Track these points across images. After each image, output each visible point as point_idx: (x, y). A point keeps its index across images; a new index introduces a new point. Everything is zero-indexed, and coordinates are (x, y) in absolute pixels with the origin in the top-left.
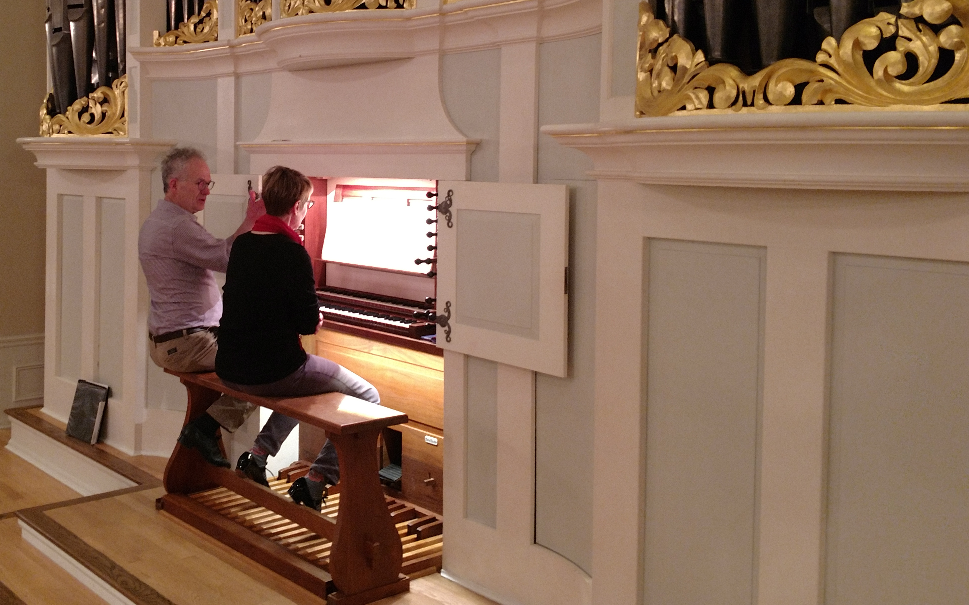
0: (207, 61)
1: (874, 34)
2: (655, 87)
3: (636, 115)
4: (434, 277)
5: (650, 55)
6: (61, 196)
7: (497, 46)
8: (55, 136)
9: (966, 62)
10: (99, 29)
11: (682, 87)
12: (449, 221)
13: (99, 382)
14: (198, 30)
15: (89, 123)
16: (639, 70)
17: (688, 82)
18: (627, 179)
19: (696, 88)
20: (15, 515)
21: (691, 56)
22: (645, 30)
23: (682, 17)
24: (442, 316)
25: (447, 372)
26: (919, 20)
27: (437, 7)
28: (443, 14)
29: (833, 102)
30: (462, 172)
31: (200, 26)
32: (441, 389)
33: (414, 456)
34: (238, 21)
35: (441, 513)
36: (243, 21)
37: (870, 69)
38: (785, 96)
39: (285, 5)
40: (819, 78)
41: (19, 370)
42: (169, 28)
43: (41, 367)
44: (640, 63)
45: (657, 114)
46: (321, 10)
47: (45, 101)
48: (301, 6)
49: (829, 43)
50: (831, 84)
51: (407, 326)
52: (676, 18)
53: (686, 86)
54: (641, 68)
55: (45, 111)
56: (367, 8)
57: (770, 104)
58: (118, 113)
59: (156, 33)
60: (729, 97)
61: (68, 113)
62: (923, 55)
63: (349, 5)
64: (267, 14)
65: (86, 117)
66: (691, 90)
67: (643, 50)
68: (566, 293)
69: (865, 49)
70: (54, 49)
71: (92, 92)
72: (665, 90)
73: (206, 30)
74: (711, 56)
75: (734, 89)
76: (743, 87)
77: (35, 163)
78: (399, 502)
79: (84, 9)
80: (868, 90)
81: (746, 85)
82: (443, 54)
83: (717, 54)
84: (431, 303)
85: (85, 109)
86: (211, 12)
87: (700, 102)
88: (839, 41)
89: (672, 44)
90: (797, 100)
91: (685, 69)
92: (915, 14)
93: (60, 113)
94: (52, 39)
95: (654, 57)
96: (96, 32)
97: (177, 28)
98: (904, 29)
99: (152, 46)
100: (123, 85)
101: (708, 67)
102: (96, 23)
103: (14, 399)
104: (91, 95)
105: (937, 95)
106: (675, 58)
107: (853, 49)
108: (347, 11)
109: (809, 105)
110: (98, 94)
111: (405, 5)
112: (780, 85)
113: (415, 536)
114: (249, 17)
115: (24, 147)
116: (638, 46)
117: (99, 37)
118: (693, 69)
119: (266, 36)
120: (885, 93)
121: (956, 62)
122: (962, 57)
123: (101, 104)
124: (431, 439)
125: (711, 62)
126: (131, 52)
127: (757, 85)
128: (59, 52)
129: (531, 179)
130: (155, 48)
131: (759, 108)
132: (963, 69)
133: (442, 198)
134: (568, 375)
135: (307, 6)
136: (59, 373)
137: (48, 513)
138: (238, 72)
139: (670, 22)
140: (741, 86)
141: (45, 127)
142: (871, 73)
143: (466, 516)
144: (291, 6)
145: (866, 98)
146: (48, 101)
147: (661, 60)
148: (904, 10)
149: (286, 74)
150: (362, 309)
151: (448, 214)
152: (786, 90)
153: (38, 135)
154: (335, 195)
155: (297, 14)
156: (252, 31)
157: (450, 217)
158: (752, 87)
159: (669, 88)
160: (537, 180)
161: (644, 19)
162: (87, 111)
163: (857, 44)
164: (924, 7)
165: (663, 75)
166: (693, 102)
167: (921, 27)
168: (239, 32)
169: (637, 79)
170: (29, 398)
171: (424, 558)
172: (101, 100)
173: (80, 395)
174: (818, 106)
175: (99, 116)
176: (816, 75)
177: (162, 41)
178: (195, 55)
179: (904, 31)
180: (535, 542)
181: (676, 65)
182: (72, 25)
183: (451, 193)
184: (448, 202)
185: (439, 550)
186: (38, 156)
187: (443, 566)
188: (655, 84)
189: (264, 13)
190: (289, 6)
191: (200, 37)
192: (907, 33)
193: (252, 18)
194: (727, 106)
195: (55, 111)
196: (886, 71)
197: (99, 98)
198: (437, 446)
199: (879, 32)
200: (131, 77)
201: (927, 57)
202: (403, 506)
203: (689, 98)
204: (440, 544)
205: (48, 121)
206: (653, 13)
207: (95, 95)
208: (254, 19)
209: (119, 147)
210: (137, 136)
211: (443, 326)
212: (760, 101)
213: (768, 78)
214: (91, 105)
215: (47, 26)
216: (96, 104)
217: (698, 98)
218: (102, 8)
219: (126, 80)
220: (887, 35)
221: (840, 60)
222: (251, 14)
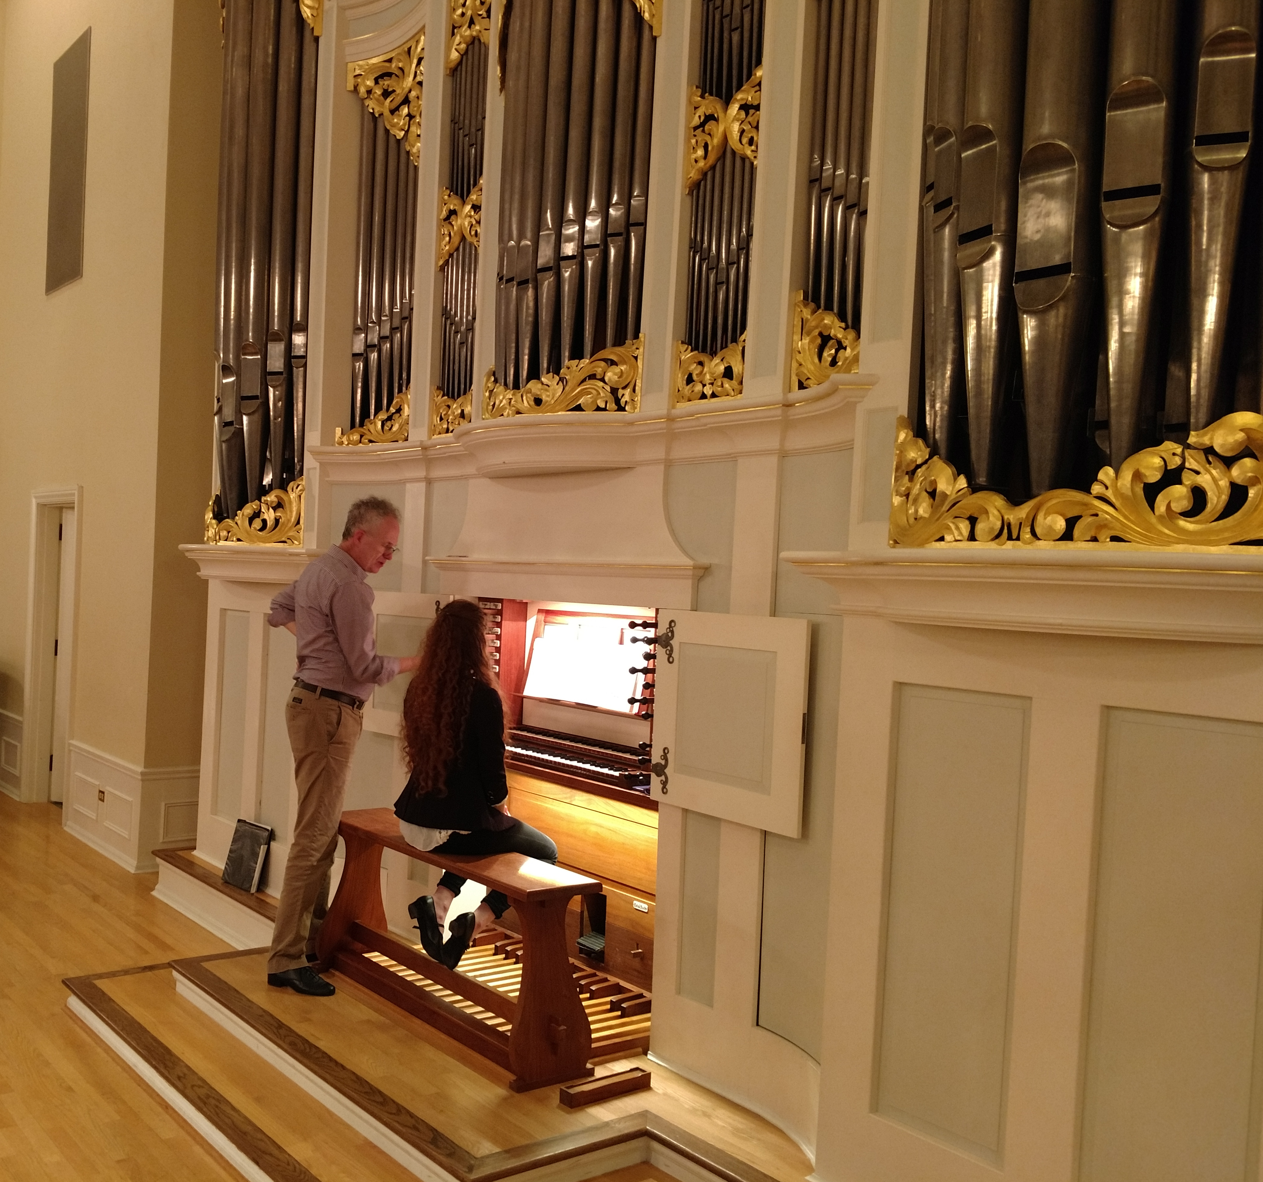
0: (396, 463)
1: (1157, 465)
2: (912, 514)
3: (889, 544)
4: (650, 719)
5: (907, 477)
6: (224, 611)
7: (733, 458)
8: (222, 543)
9: (1260, 501)
10: (275, 424)
11: (942, 514)
12: (670, 656)
13: (260, 823)
14: (386, 428)
15: (261, 530)
16: (894, 494)
17: (948, 510)
18: (876, 615)
19: (956, 517)
20: (170, 965)
21: (953, 482)
22: (902, 449)
23: (944, 436)
24: (657, 764)
25: (662, 829)
26: (1209, 451)
27: (664, 412)
28: (671, 419)
29: (1108, 540)
30: (687, 600)
31: (389, 424)
32: (654, 848)
33: (620, 924)
34: (432, 419)
35: (650, 990)
36: (438, 419)
37: (1151, 503)
38: (1055, 530)
39: (488, 404)
40: (1094, 512)
41: (168, 807)
42: (353, 426)
43: (194, 805)
44: (895, 486)
45: (912, 545)
46: (529, 411)
47: (210, 503)
48: (508, 407)
49: (1106, 474)
50: (1106, 519)
51: (617, 774)
52: (937, 436)
53: (946, 514)
54: (897, 491)
55: (211, 515)
56: (583, 410)
57: (1039, 539)
58: (293, 520)
59: (338, 431)
60: (992, 529)
61: (237, 518)
62: (1212, 490)
63: (563, 406)
64: (466, 412)
65: (257, 523)
66: (951, 519)
67: (900, 471)
68: (803, 743)
69: (1146, 481)
70: (224, 445)
71: (265, 496)
72: (921, 517)
73: (394, 429)
74: (975, 481)
75: (998, 520)
76: (1008, 519)
77: (198, 573)
78: (601, 975)
79: (259, 401)
80: (1149, 528)
81: (1012, 516)
82: (669, 464)
83: (982, 480)
84: (645, 748)
85: (257, 514)
86: (402, 407)
87: (961, 534)
88: (1117, 471)
89: (931, 466)
90: (1067, 536)
91: (945, 496)
92: (1205, 445)
93: (228, 518)
94: (221, 433)
95: (911, 480)
96: (272, 428)
97: (362, 425)
98: (1191, 460)
99: (333, 445)
100: (299, 488)
101: (971, 494)
102: (272, 418)
103: (161, 840)
104: (263, 499)
105: (1226, 535)
106: (934, 483)
107: (1132, 480)
108: (560, 413)
109: (1082, 541)
110: (271, 498)
111: (627, 408)
112: (1049, 518)
113: (619, 1013)
114: (445, 415)
115: (187, 554)
116: (894, 467)
117: (275, 432)
118: (954, 496)
119: (466, 439)
120: (1167, 531)
121: (1249, 499)
122: (1256, 494)
123: (275, 509)
124: (641, 904)
125: (974, 488)
126: (311, 452)
127: (1024, 516)
128: (229, 449)
129: (768, 613)
130: (337, 448)
131: (1025, 543)
132: (1257, 506)
133: (663, 629)
134: (802, 836)
135: (514, 406)
136: (215, 811)
137: (206, 965)
138: (429, 477)
139: (931, 441)
140: (1006, 517)
141: (211, 533)
142: (1153, 509)
143: (679, 992)
144: (496, 406)
145: (1146, 536)
146: (214, 503)
147: (919, 484)
148: (1193, 439)
149: (487, 481)
150: (563, 753)
151: (669, 648)
152: (1056, 524)
153: (203, 542)
154: (537, 622)
155: (502, 415)
156: (447, 431)
157: (672, 651)
158: (1019, 519)
159: (926, 515)
160: (774, 613)
161: (902, 436)
162: (259, 517)
163: (1137, 476)
164: (1215, 437)
165: (920, 500)
166: (953, 534)
167: (1210, 459)
168: (433, 431)
169: (892, 504)
170: (180, 839)
171: (629, 1038)
172: (274, 505)
173: (238, 837)
174: (1091, 543)
175: (271, 523)
176: (1090, 509)
177: (345, 439)
178: (383, 457)
179: (1191, 463)
180: (758, 1025)
181: (935, 490)
182: (245, 418)
183: (673, 624)
184: (670, 634)
185: (646, 1030)
186: (201, 565)
187: (650, 1048)
188: (912, 511)
189: (463, 411)
190: (494, 405)
191: (388, 435)
192: (1195, 466)
193: (449, 416)
194: (990, 538)
195: (222, 515)
196: (1168, 507)
197: (272, 502)
198: (647, 913)
199: (1163, 463)
200: (309, 479)
201: (1217, 493)
202: (606, 980)
203: (948, 528)
204: (648, 1024)
205: (215, 527)
206: (913, 430)
207: (269, 499)
208: (451, 417)
209: (292, 558)
210: (314, 547)
211: (658, 775)
212: (1026, 535)
213: (1037, 509)
214: (263, 510)
215: (216, 418)
216: (269, 509)
217: (958, 528)
218: (279, 401)
219: (304, 483)
220: (1171, 466)
221: (1117, 491)
222: (447, 412)
